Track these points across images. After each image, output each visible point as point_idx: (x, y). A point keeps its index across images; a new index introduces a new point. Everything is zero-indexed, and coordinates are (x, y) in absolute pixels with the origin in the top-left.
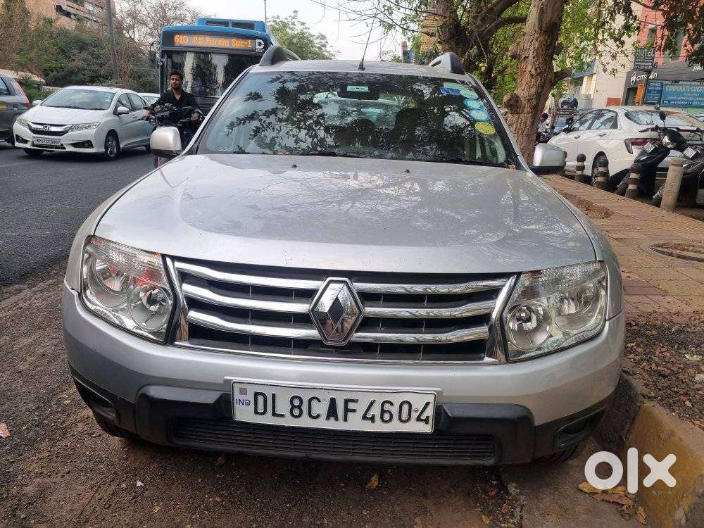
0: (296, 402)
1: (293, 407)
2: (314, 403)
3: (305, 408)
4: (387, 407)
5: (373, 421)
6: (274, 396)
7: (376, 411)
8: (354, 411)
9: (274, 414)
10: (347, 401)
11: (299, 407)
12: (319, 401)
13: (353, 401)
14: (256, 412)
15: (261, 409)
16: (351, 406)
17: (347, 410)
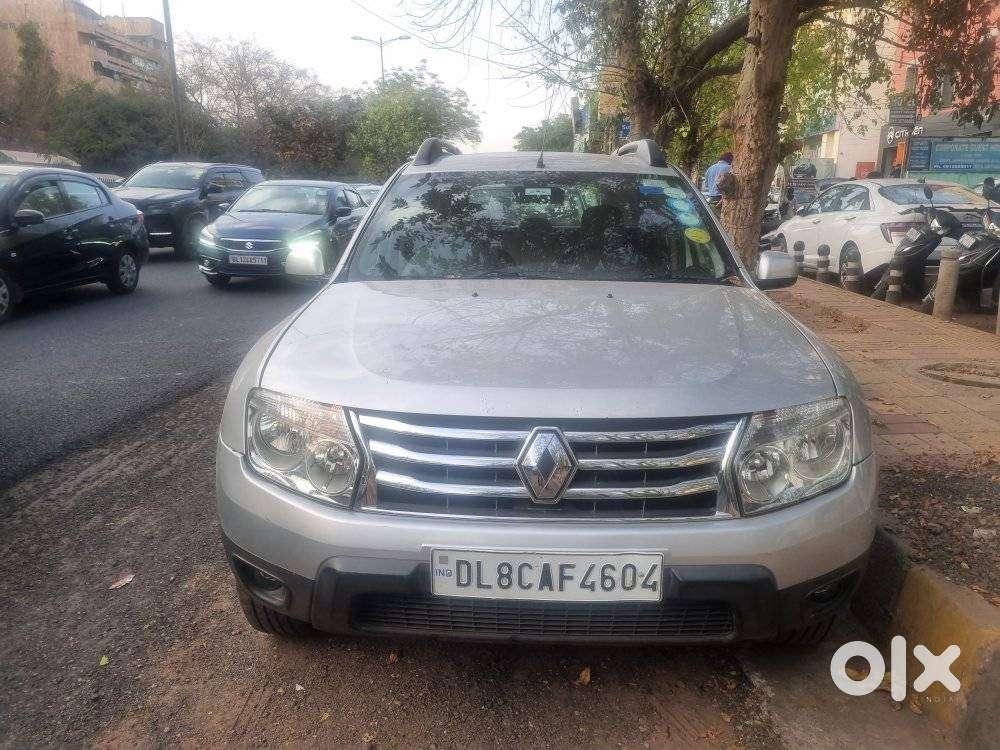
0: (505, 571)
1: (502, 576)
2: (526, 570)
3: (515, 577)
4: (608, 572)
5: (593, 590)
6: (479, 563)
7: (596, 577)
8: (571, 578)
9: (480, 585)
10: (562, 567)
11: (508, 576)
12: (531, 568)
13: (569, 566)
14: (459, 584)
15: (464, 580)
16: (568, 572)
17: (563, 578)
